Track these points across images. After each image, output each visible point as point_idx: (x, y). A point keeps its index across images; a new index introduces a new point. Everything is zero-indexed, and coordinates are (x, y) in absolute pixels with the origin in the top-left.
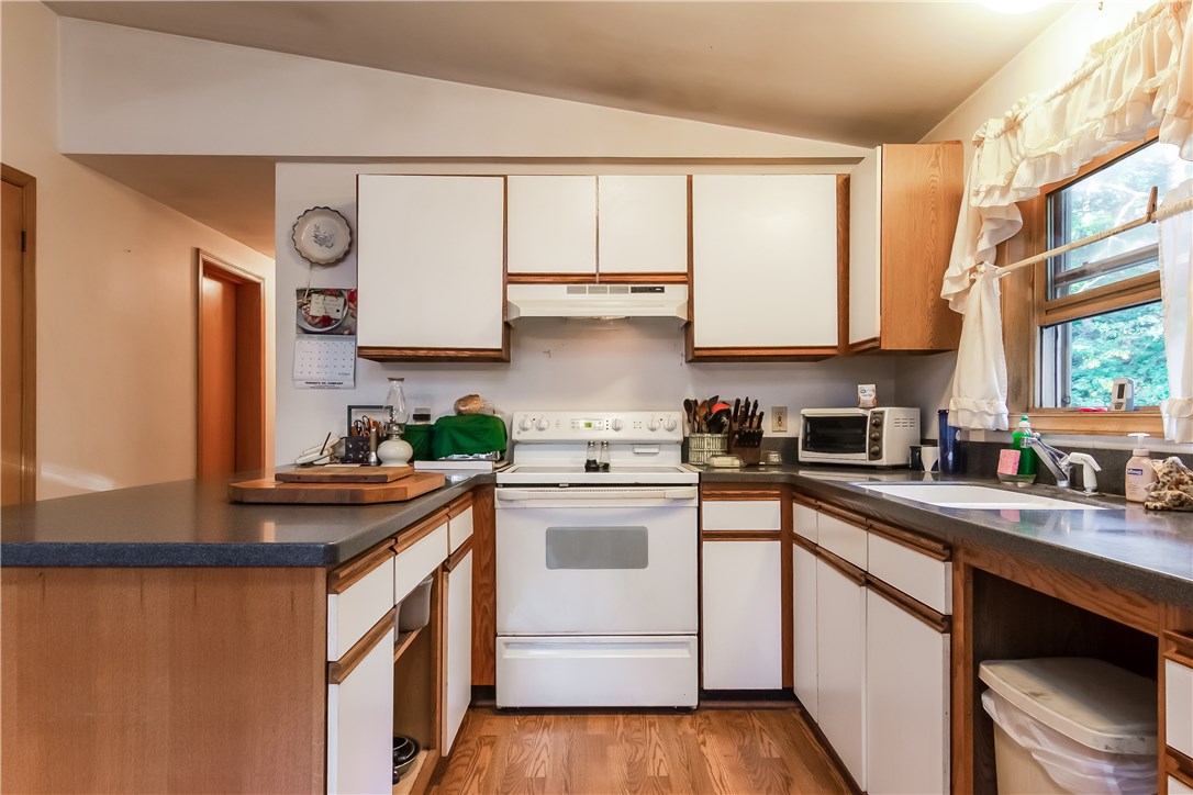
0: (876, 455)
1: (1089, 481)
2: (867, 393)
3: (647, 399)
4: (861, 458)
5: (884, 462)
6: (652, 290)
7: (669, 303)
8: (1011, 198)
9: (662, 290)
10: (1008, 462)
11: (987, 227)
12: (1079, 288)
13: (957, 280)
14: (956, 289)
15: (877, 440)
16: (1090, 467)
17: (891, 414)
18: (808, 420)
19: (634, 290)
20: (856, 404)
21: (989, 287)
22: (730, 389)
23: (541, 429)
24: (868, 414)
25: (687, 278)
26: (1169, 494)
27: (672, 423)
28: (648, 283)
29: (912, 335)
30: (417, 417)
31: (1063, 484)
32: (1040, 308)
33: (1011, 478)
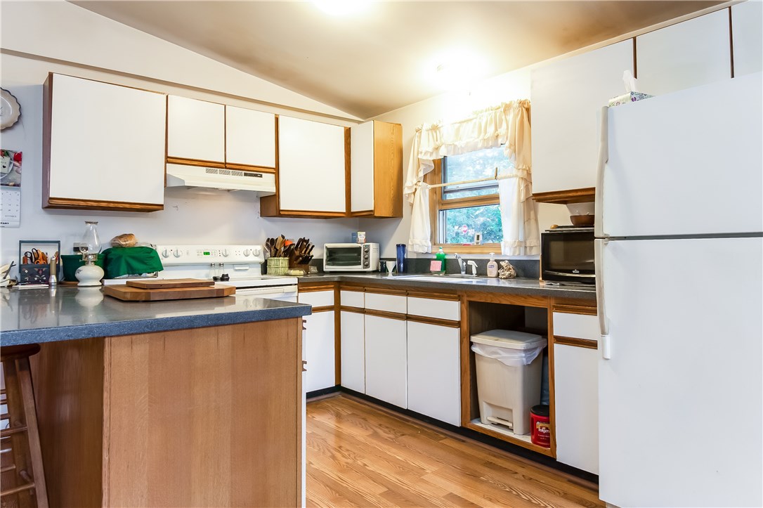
0: (367, 266)
1: (474, 271)
2: (362, 236)
3: (241, 238)
4: (359, 268)
5: (371, 269)
6: (256, 175)
7: (265, 185)
8: (434, 157)
9: (261, 176)
10: (436, 266)
11: (422, 167)
12: (450, 197)
13: (409, 188)
14: (410, 192)
15: (367, 259)
16: (474, 265)
17: (373, 247)
18: (328, 249)
19: (246, 175)
20: (355, 241)
21: (424, 193)
22: (292, 233)
23: (177, 256)
24: (362, 246)
25: (276, 171)
26: (507, 273)
27: (255, 252)
28: (253, 171)
29: (385, 211)
30: (76, 249)
31: (463, 273)
32: (439, 203)
33: (438, 272)
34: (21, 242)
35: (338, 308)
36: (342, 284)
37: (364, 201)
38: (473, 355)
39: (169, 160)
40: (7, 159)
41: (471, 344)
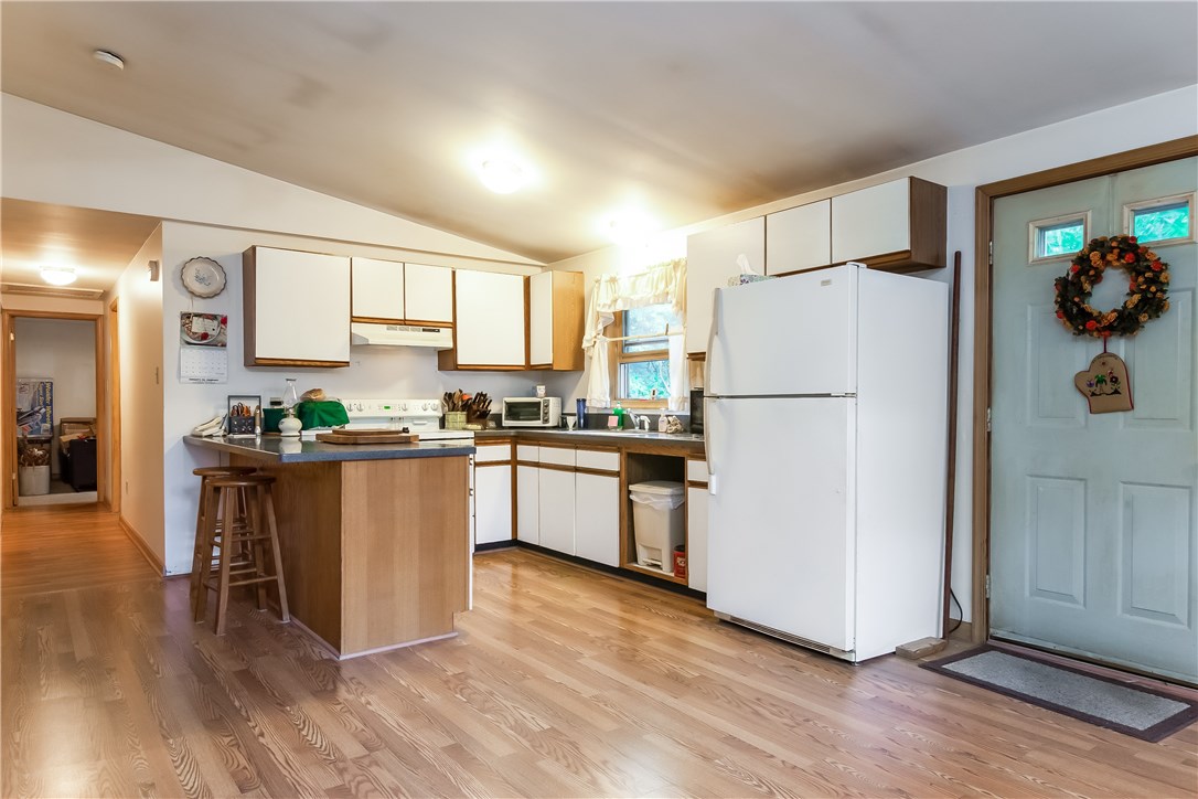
0: (546, 421)
1: (647, 426)
2: (541, 390)
3: (419, 392)
4: (538, 423)
5: (550, 424)
6: (434, 331)
7: (443, 340)
8: (612, 310)
9: (439, 331)
10: (613, 421)
11: (601, 320)
12: (633, 349)
13: (587, 341)
14: (588, 345)
15: (546, 414)
16: (647, 421)
17: (552, 401)
18: (507, 403)
19: (424, 330)
20: (535, 395)
21: (603, 346)
22: (470, 387)
23: (361, 410)
24: (542, 400)
25: (453, 325)
26: (674, 428)
27: (433, 406)
28: (431, 327)
29: (565, 364)
30: (273, 403)
31: (637, 428)
32: (620, 356)
33: (615, 428)
34: (230, 397)
35: (514, 462)
36: (519, 438)
37: (543, 355)
38: (631, 503)
39: (353, 319)
40: (216, 323)
41: (629, 492)
